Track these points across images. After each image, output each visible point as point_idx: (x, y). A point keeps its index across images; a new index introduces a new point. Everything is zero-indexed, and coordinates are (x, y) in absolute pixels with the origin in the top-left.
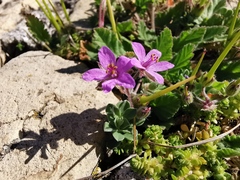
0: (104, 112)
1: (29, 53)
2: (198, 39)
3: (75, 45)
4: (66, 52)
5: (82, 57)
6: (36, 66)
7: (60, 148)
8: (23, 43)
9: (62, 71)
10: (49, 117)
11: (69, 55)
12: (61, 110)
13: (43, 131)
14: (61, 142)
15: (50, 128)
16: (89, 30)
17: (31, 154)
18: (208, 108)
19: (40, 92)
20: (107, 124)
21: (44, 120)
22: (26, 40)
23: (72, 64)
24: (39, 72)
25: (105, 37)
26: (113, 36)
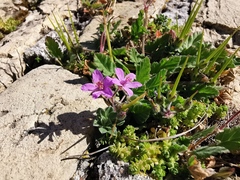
0: (95, 114)
1: (46, 66)
2: (175, 65)
3: (81, 62)
4: (73, 67)
5: (85, 72)
6: (50, 76)
7: (62, 135)
8: (41, 57)
9: (69, 82)
10: (56, 114)
11: (75, 70)
12: (65, 110)
13: (52, 124)
14: (63, 132)
15: (56, 122)
16: (93, 51)
17: (42, 138)
18: (168, 116)
19: (51, 96)
20: (96, 121)
21: (53, 116)
22: (43, 54)
23: (77, 77)
24: (52, 81)
25: (102, 60)
26: (109, 59)
